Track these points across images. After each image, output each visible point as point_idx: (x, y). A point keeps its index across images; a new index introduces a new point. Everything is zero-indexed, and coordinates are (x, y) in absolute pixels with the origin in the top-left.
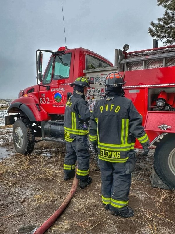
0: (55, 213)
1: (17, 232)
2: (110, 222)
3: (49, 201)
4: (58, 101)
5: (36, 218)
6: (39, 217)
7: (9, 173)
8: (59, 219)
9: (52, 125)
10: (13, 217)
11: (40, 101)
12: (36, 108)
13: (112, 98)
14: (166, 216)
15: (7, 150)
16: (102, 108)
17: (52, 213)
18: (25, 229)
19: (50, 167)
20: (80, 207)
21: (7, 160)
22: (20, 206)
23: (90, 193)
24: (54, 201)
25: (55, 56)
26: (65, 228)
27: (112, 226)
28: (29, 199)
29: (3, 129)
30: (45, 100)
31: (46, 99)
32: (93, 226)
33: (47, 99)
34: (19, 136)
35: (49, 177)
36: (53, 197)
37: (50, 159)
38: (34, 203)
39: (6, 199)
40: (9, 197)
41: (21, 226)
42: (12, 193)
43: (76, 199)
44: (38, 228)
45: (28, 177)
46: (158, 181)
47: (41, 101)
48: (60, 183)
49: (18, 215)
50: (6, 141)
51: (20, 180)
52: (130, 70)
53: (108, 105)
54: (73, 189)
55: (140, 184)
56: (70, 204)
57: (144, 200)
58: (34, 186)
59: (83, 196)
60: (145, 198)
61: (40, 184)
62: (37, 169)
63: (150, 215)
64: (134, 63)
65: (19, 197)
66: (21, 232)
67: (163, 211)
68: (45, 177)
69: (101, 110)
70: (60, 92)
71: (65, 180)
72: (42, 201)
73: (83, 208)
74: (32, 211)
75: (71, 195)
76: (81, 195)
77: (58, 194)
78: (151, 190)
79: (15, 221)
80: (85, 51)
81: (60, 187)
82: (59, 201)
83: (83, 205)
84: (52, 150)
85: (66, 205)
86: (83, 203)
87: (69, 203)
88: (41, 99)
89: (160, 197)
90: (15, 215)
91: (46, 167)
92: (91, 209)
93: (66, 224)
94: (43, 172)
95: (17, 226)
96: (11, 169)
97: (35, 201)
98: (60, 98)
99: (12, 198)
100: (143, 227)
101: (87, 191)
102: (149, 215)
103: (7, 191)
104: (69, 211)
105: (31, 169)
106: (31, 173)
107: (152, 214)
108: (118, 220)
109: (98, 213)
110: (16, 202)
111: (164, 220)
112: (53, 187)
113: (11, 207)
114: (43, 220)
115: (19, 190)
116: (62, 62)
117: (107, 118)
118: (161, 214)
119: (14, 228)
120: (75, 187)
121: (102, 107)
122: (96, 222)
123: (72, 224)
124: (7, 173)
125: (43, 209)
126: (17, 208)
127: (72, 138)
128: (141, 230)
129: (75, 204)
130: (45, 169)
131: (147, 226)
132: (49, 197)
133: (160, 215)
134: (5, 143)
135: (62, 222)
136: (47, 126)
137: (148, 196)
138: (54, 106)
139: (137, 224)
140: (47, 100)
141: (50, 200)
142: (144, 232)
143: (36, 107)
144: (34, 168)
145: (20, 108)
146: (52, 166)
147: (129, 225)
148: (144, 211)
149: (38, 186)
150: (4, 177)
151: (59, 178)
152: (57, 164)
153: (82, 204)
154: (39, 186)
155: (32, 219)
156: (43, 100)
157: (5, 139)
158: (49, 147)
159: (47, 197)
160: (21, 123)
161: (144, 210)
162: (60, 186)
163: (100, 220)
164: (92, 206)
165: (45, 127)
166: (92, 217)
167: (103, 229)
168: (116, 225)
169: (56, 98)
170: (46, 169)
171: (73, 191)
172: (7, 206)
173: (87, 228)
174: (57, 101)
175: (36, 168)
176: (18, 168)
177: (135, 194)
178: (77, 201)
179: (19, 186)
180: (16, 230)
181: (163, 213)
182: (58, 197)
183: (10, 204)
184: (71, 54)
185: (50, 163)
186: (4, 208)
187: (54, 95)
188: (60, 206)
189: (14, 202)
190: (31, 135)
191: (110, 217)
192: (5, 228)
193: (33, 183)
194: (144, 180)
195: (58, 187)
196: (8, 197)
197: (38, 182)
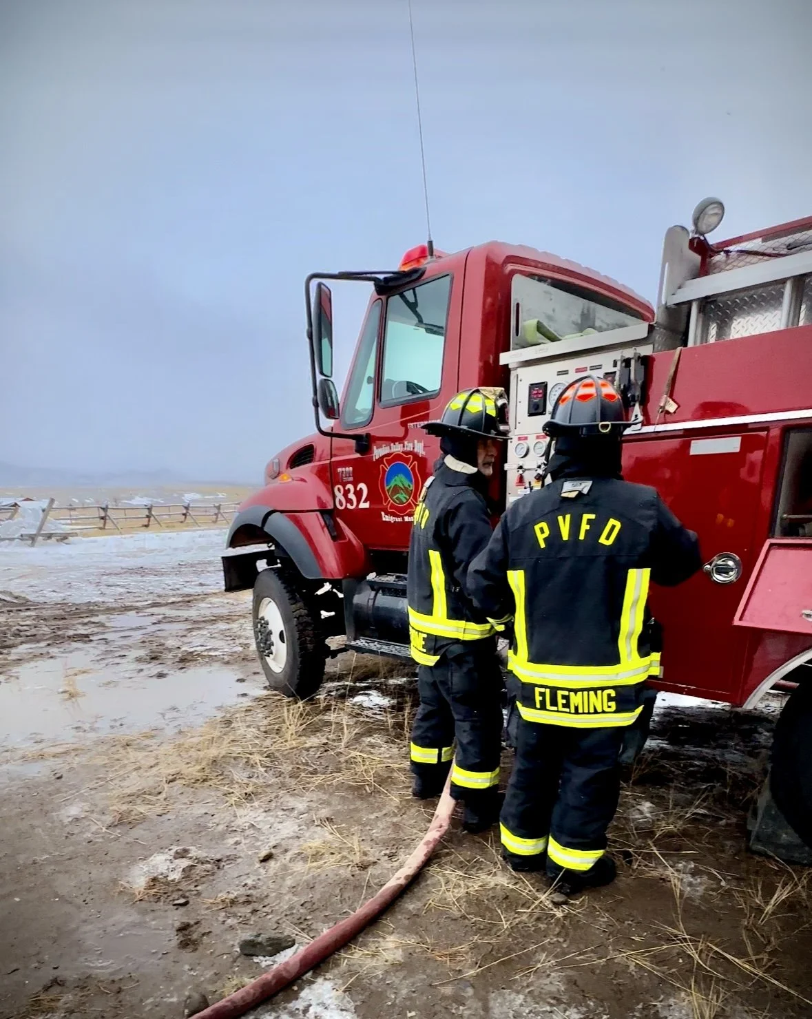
0: (363, 908)
1: (237, 951)
2: (544, 961)
3: (349, 865)
4: (398, 498)
5: (298, 917)
6: (310, 914)
7: (235, 758)
8: (372, 928)
9: (380, 595)
10: (231, 903)
11: (334, 497)
12: (323, 528)
13: (585, 486)
14: (774, 966)
15: (241, 677)
16: (542, 531)
17: (351, 906)
18: (258, 946)
19: (373, 746)
20: (451, 897)
21: (237, 712)
22: (256, 871)
23: (496, 850)
24: (364, 867)
25: (383, 297)
26: (386, 961)
27: (549, 976)
28: (286, 851)
29: (237, 600)
30: (352, 496)
31: (355, 488)
32: (480, 967)
33: (361, 489)
34: (270, 633)
35: (364, 781)
36: (365, 854)
37: (378, 717)
38: (299, 867)
39: (217, 843)
40: (227, 838)
41: (247, 935)
42: (238, 826)
43: (440, 866)
44: (301, 948)
45: (293, 775)
46: (780, 832)
47: (340, 496)
48: (398, 807)
49: (244, 899)
50: (241, 645)
51: (269, 786)
52: (720, 334)
53: (568, 517)
54: (433, 834)
55: (701, 834)
56: (418, 884)
57: (702, 898)
58: (309, 809)
59: (469, 861)
60: (706, 889)
61: (329, 804)
62: (326, 751)
63: (707, 955)
64: (742, 294)
65: (258, 840)
66: (247, 952)
67: (769, 949)
68: (348, 780)
69: (541, 538)
70: (407, 461)
71: (414, 795)
72: (325, 863)
73: (458, 900)
74: (289, 892)
75: (426, 855)
76: (462, 854)
77: (385, 843)
78: (740, 862)
79: (235, 915)
80: (511, 259)
81: (395, 820)
82: (382, 869)
83: (462, 891)
84: (392, 682)
85: (401, 885)
86: (462, 883)
87: (416, 879)
88: (339, 490)
89: (769, 892)
90: (236, 898)
91: (357, 746)
92: (487, 908)
93: (391, 945)
94: (346, 762)
95: (239, 931)
96: (243, 747)
97: (305, 859)
98: (406, 483)
99: (237, 843)
100: (668, 995)
101: (487, 841)
102: (704, 956)
103: (224, 818)
104: (411, 905)
105: (307, 750)
106: (307, 764)
107: (716, 952)
108: (578, 958)
109: (509, 923)
110: (247, 856)
111: (761, 983)
112: (373, 817)
113: (229, 871)
114: (320, 924)
115: (259, 819)
116: (421, 321)
117: (566, 567)
118: (754, 958)
119: (228, 937)
120: (441, 827)
121: (544, 525)
122: (494, 953)
123: (410, 951)
124: (231, 757)
125: (326, 889)
126: (245, 877)
127: (432, 652)
128: (655, 1006)
129: (434, 885)
130: (354, 753)
131: (683, 994)
132: (351, 850)
133: (750, 962)
134: (235, 652)
135: (380, 940)
136: (363, 598)
137: (723, 883)
138: (386, 518)
139: (644, 982)
140: (358, 494)
141: (352, 861)
142: (663, 1014)
143: (323, 523)
144: (318, 748)
145: (266, 529)
146: (379, 741)
147: (615, 982)
148: (685, 939)
149: (323, 811)
150: (220, 773)
151: (398, 789)
152: (398, 738)
153: (460, 886)
154: (325, 812)
155: (286, 915)
156: (346, 492)
157: (240, 637)
158: (379, 673)
159: (345, 853)
160: (274, 583)
161: (688, 937)
162: (396, 815)
163: (510, 950)
164: (493, 897)
165: (357, 599)
166: (486, 935)
167: (516, 980)
168: (563, 974)
169: (392, 484)
170: (358, 754)
171: (435, 840)
172: (219, 868)
173: (460, 971)
174: (398, 495)
175: (325, 747)
176: (268, 742)
177: (667, 872)
178: (444, 876)
179: (260, 807)
180: (233, 946)
181: (765, 957)
182: (383, 852)
183: (228, 862)
184: (448, 279)
185: (378, 730)
186: (208, 871)
187: (384, 471)
188: (382, 885)
189: (240, 857)
190: (309, 628)
191: (550, 943)
192: (204, 935)
193: (308, 800)
194: (723, 822)
195: (388, 819)
196: (223, 840)
197: (325, 797)
